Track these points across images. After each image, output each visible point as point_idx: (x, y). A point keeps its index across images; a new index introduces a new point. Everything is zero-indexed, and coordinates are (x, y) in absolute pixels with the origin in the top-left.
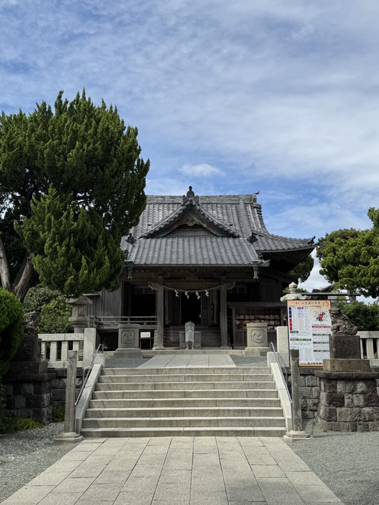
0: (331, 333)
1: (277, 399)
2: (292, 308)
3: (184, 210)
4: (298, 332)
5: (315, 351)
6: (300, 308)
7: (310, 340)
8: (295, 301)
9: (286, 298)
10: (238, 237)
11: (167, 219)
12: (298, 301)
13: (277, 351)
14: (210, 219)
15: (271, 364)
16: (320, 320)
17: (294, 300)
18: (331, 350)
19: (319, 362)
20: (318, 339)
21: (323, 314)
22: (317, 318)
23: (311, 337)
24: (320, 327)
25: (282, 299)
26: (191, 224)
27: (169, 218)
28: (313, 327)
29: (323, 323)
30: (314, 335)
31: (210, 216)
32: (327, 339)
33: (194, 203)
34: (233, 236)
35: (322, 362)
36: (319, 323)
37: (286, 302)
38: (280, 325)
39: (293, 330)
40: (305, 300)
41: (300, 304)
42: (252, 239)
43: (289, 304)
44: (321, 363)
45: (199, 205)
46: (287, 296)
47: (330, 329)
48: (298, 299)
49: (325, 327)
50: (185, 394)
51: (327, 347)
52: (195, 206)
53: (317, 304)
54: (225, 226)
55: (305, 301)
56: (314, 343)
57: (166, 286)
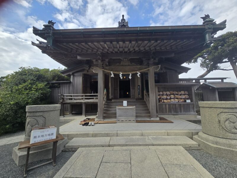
57: (104, 69)
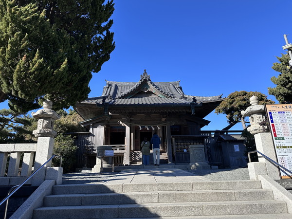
2: (272, 113)
3: (142, 82)
6: (281, 112)
26: (146, 91)
39: (278, 137)
43: (269, 109)
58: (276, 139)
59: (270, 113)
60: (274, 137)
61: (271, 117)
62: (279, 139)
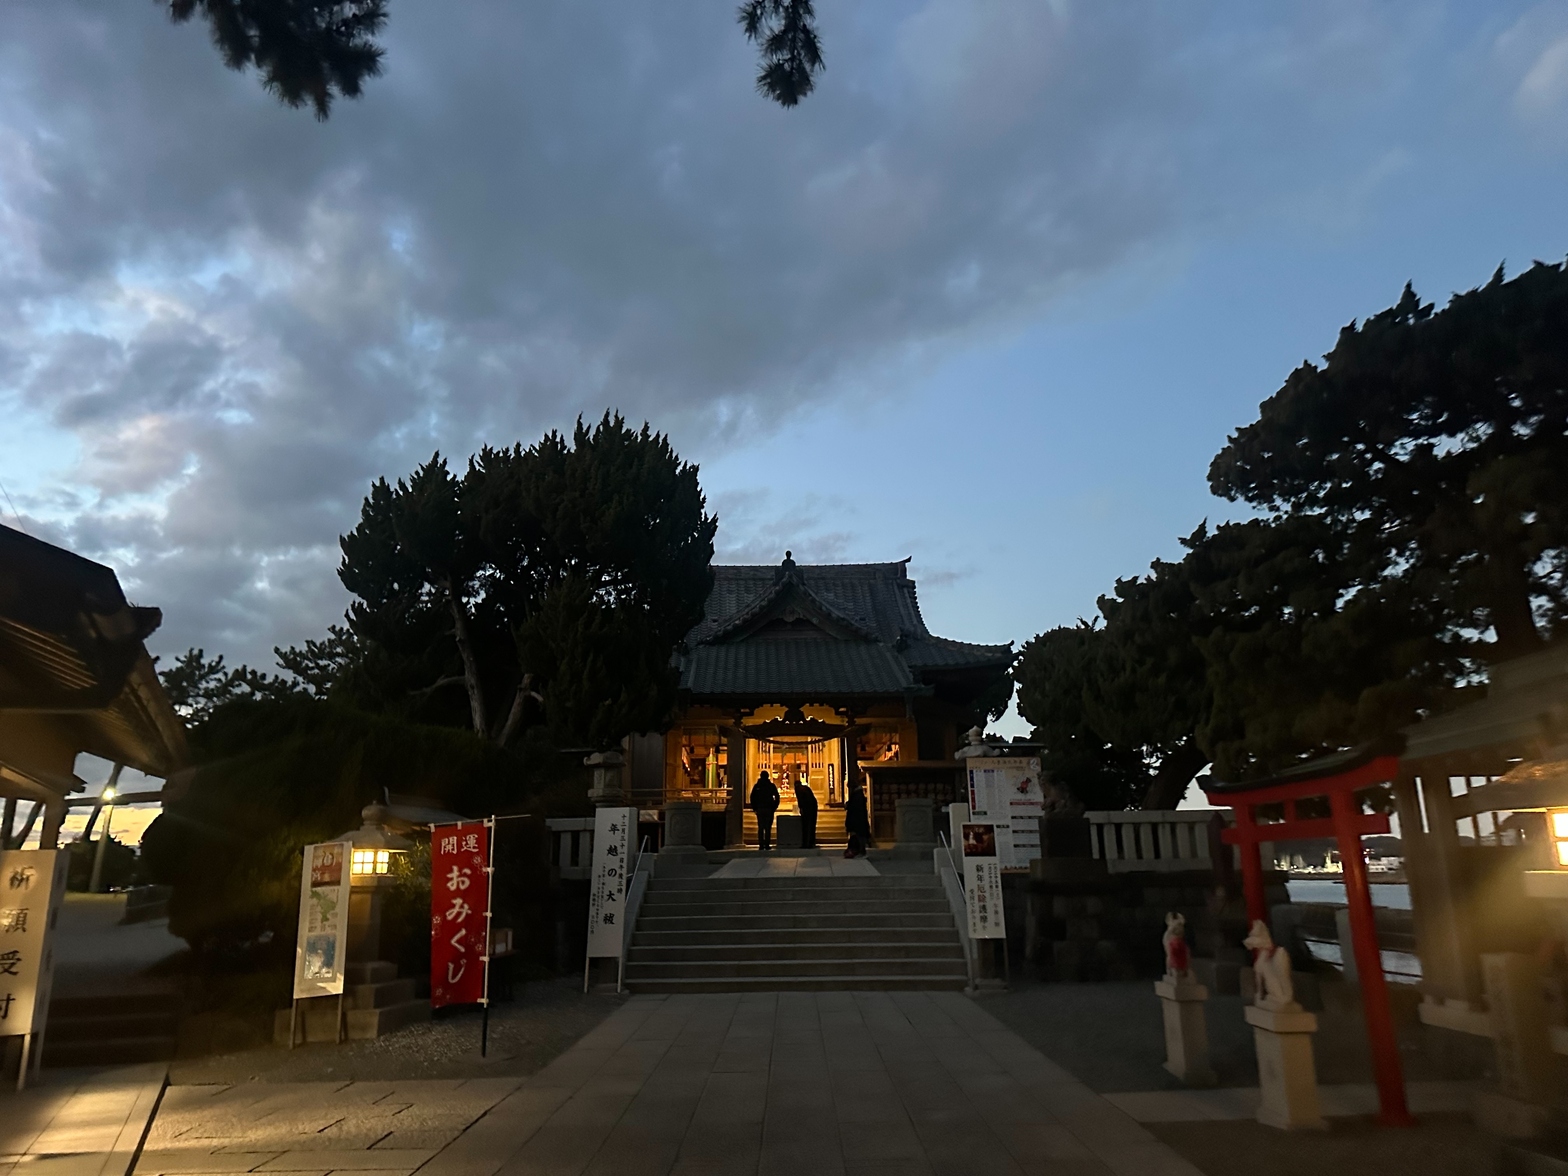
0: (1042, 813)
1: (951, 929)
2: (974, 771)
3: (778, 593)
4: (985, 813)
5: (1016, 846)
6: (989, 771)
7: (1008, 827)
8: (978, 759)
9: (964, 753)
10: (876, 640)
11: (746, 610)
12: (985, 759)
13: (950, 846)
14: (824, 608)
15: (942, 869)
16: (1022, 792)
17: (978, 756)
18: (1042, 845)
19: (1024, 865)
20: (1021, 825)
21: (1028, 780)
22: (1018, 789)
23: (1008, 821)
24: (1024, 804)
25: (957, 755)
26: (790, 619)
27: (750, 608)
28: (1011, 804)
29: (1030, 797)
30: (1013, 818)
31: (824, 603)
32: (1035, 825)
33: (795, 580)
34: (867, 640)
35: (1028, 865)
36: (1020, 797)
37: (964, 760)
38: (954, 801)
39: (977, 810)
40: (998, 756)
41: (989, 763)
42: (902, 647)
43: (970, 765)
44: (1026, 868)
45: (804, 584)
46: (966, 749)
47: (1039, 807)
48: (985, 756)
49: (1032, 804)
50: (796, 922)
51: (1036, 839)
52: (798, 586)
53: (1018, 765)
54: (853, 622)
55: (999, 759)
56: (1014, 832)
58: (974, 813)
59: (971, 772)
60: (971, 811)
61: (972, 779)
62: (979, 813)
